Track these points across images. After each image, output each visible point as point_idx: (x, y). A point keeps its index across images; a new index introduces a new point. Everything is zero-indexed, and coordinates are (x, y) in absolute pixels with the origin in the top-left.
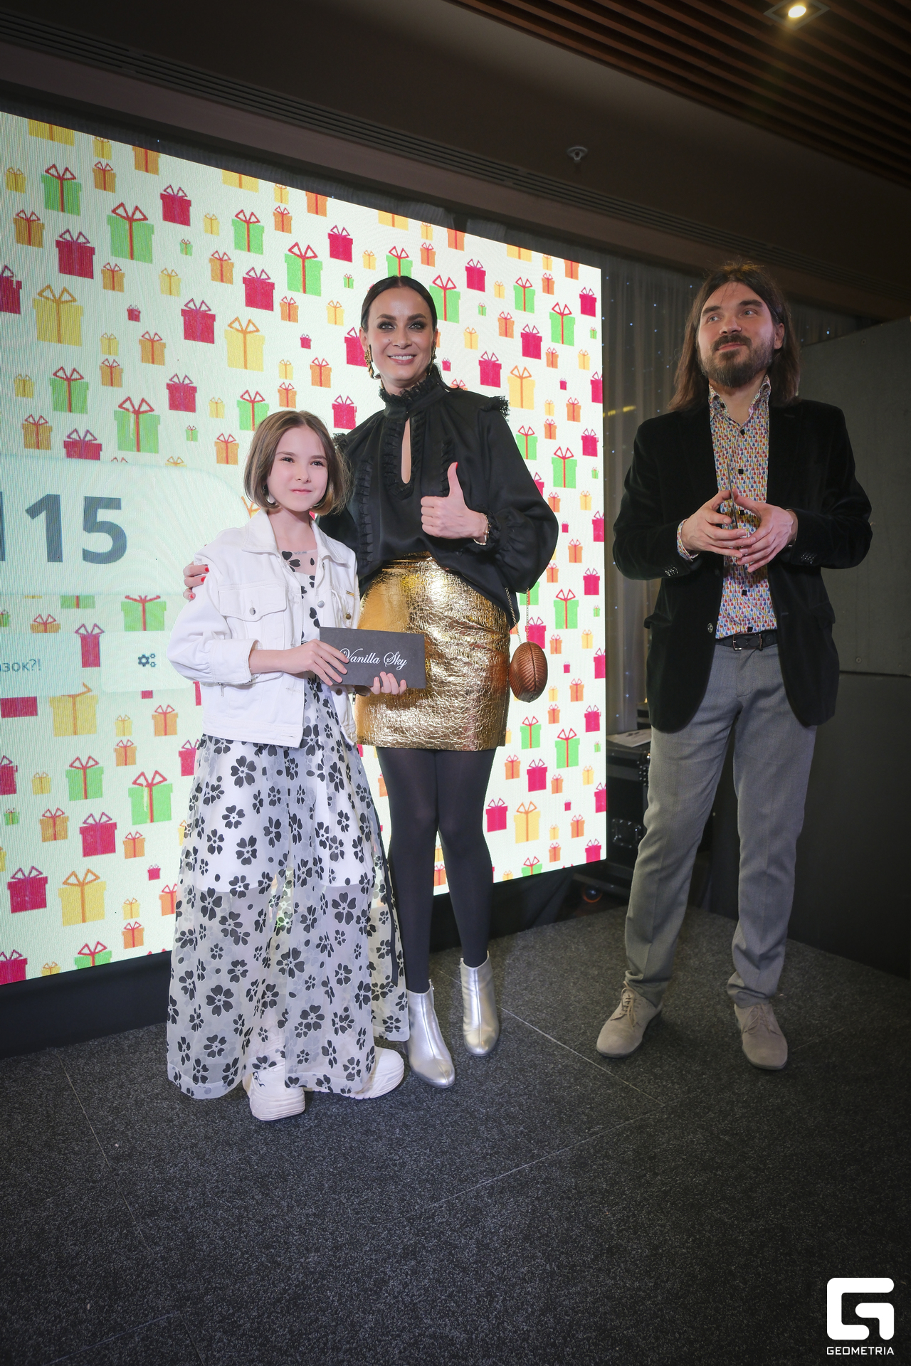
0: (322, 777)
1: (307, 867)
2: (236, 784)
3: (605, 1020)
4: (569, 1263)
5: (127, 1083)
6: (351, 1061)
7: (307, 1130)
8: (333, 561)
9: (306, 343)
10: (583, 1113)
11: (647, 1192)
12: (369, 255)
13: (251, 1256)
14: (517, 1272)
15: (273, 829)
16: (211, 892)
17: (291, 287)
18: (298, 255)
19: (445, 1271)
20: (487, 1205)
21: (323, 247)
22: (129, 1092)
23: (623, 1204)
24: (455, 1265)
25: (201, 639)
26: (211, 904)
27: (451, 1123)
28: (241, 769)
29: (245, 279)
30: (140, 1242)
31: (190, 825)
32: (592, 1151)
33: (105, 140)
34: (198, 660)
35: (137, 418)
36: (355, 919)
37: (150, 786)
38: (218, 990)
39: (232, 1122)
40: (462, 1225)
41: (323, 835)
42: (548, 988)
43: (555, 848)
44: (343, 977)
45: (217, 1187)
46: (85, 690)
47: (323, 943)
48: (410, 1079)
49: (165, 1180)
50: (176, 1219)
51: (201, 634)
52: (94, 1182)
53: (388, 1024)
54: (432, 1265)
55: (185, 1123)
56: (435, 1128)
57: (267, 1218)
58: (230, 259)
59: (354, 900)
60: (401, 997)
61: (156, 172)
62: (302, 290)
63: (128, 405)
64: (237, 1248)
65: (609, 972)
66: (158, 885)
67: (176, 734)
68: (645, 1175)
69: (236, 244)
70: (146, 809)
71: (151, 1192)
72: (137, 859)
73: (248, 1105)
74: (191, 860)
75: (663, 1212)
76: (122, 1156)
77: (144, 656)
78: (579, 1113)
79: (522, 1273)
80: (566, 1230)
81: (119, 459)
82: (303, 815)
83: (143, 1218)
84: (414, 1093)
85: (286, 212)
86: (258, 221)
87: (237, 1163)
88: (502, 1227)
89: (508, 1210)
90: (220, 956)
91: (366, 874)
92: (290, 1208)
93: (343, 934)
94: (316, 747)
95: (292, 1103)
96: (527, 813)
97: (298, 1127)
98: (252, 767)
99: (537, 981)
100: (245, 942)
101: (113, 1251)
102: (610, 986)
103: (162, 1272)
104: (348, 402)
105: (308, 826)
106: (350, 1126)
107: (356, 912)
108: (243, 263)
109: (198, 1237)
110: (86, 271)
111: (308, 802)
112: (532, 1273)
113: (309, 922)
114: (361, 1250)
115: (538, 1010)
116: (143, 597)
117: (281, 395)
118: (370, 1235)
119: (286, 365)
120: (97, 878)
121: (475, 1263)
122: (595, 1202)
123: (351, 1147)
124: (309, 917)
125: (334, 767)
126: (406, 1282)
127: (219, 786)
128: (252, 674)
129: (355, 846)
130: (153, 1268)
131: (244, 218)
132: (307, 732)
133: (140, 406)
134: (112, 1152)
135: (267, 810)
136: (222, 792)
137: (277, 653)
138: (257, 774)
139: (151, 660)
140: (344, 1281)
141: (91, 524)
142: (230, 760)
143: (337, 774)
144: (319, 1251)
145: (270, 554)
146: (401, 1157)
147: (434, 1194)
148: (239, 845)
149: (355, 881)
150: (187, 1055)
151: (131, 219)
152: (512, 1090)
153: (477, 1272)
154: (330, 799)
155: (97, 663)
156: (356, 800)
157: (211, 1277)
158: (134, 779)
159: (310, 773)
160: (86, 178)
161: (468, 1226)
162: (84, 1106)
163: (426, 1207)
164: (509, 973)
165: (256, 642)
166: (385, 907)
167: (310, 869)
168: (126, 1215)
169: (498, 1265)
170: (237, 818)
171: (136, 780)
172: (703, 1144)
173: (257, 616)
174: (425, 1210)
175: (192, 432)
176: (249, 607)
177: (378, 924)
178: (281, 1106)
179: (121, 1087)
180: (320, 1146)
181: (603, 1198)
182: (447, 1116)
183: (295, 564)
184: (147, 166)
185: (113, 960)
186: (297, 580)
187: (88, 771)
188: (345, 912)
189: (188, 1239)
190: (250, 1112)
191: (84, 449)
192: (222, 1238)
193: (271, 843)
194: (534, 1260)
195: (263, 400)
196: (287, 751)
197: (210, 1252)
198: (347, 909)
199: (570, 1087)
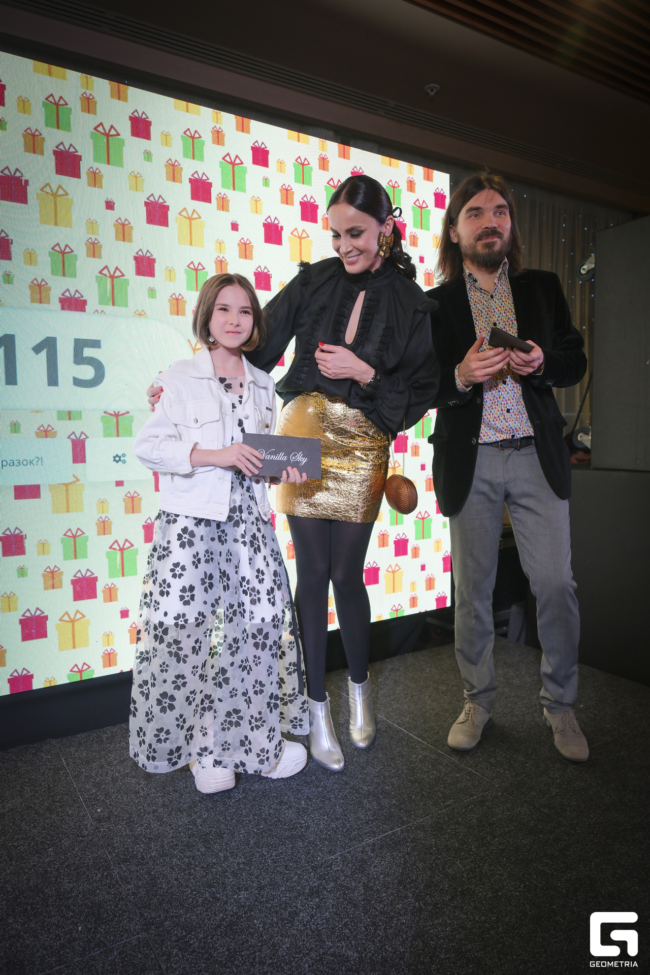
0: (244, 543)
1: (233, 609)
2: (180, 547)
3: (452, 723)
4: (432, 902)
5: (105, 765)
6: (262, 750)
7: (237, 801)
8: (257, 385)
9: (235, 227)
10: (439, 791)
11: (488, 850)
12: (281, 163)
13: (198, 893)
14: (394, 908)
15: (207, 580)
16: (161, 624)
17: (224, 185)
18: (229, 162)
19: (341, 906)
20: (370, 858)
21: (248, 157)
22: (107, 772)
23: (471, 858)
24: (348, 902)
25: (158, 440)
26: (161, 633)
27: (342, 797)
28: (184, 536)
29: (190, 180)
30: (117, 882)
31: (147, 575)
32: (446, 819)
33: (89, 76)
34: (155, 456)
35: (112, 281)
36: (268, 647)
37: (122, 550)
38: (164, 695)
39: (182, 794)
40: (352, 873)
41: (245, 586)
42: (410, 700)
43: (413, 598)
44: (258, 689)
45: (172, 842)
46: (74, 480)
47: (243, 664)
48: (311, 765)
49: (134, 836)
50: (142, 865)
51: (158, 437)
52: (83, 837)
53: (294, 723)
54: (331, 901)
55: (148, 795)
56: (330, 801)
57: (209, 865)
58: (179, 165)
59: (267, 633)
60: (303, 703)
61: (126, 100)
62: (232, 188)
63: (105, 272)
64: (187, 887)
65: (455, 688)
66: (127, 622)
67: (140, 512)
68: (486, 837)
69: (184, 153)
70: (119, 567)
71: (124, 845)
72: (113, 603)
73: (194, 782)
74: (148, 600)
75: (500, 865)
76: (103, 818)
77: (117, 456)
78: (436, 791)
79: (398, 908)
80: (429, 877)
81: (100, 311)
82: (230, 571)
83: (119, 864)
84: (314, 775)
85: (220, 130)
86: (200, 137)
87: (187, 825)
88: (382, 874)
89: (386, 861)
90: (166, 671)
91: (276, 615)
92: (226, 858)
93: (259, 658)
94: (240, 522)
95: (226, 781)
96: (394, 572)
97: (231, 798)
98: (192, 534)
99: (402, 695)
100: (185, 662)
101: (97, 887)
102: (455, 699)
103: (133, 904)
104: (266, 271)
105: (234, 580)
106: (268, 798)
107: (269, 642)
108: (189, 168)
109: (159, 878)
110: (76, 174)
111: (234, 562)
112: (405, 909)
113: (234, 649)
114: (279, 890)
115: (403, 715)
116: (117, 412)
117: (216, 265)
118: (285, 879)
119: (220, 243)
120: (84, 616)
121: (363, 900)
122: (450, 856)
123: (269, 814)
124: (234, 645)
125: (254, 536)
126: (312, 914)
127: (168, 548)
128: (193, 467)
129: (268, 594)
130: (126, 901)
131: (190, 135)
132: (233, 510)
133: (115, 272)
134: (96, 815)
135: (203, 566)
136: (170, 552)
137: (211, 452)
138: (196, 540)
139: (122, 459)
140: (267, 912)
141: (79, 359)
142: (177, 529)
143: (256, 542)
144: (248, 890)
145: (210, 379)
146: (306, 822)
147: (331, 849)
148: (181, 591)
149: (268, 619)
150: (143, 740)
151: (107, 135)
152: (386, 774)
153: (364, 907)
154: (250, 559)
155: (83, 460)
156: (270, 560)
157: (169, 908)
158: (110, 545)
159: (236, 541)
160: (75, 104)
161: (357, 873)
162: (75, 782)
163: (325, 858)
164: (381, 688)
165: (196, 444)
166: (292, 638)
167: (236, 610)
168: (106, 862)
169: (379, 902)
170: (180, 571)
171: (112, 546)
172: (529, 815)
173: (199, 425)
174: (325, 861)
175: (152, 292)
176: (193, 417)
177: (287, 650)
178: (218, 783)
179: (102, 768)
180: (246, 813)
181: (456, 854)
182: (339, 792)
183: (228, 387)
184: (119, 96)
185: (95, 676)
186: (229, 399)
187: (77, 539)
188: (261, 642)
189: (152, 880)
190: (195, 787)
191: (74, 303)
192: (176, 880)
193: (206, 590)
194: (407, 899)
195: (204, 269)
196: (219, 525)
197: (168, 890)
198: (262, 640)
199: (428, 772)
